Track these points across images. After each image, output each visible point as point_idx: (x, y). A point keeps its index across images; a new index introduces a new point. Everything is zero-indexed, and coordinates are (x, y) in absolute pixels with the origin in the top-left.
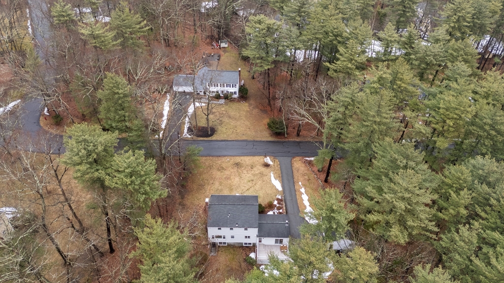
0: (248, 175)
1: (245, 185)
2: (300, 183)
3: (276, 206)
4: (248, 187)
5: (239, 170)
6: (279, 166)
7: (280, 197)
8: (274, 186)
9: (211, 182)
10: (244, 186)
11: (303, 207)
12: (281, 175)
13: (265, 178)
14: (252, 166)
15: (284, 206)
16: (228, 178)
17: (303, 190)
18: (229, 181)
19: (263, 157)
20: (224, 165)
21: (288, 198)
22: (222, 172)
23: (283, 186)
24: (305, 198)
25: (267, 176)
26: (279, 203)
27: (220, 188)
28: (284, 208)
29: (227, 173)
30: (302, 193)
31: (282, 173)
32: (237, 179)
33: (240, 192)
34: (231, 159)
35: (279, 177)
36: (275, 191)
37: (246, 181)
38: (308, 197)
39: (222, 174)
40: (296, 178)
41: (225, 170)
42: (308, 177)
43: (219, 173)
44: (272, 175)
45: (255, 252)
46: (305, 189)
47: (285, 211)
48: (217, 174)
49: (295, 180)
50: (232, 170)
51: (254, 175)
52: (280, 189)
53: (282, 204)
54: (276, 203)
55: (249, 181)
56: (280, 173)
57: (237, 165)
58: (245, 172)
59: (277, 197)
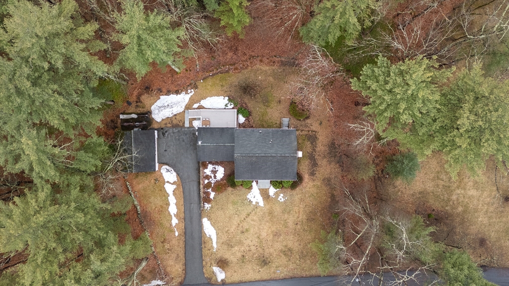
0: (248, 242)
1: (252, 223)
2: (177, 234)
3: (213, 190)
4: (249, 220)
5: (261, 251)
6: (204, 263)
7: (207, 206)
8: (213, 225)
9: (299, 227)
11: (177, 192)
12: (203, 246)
13: (224, 238)
14: (243, 262)
15: (202, 190)
16: (276, 234)
17: (175, 221)
18: (274, 229)
19: (228, 281)
20: (284, 260)
21: (195, 206)
22: (286, 246)
23: (201, 226)
24: (173, 209)
25: (222, 241)
26: (208, 194)
27: (286, 216)
28: (201, 187)
29: (279, 246)
30: (177, 216)
31: (201, 250)
32: (264, 234)
33: (258, 210)
34: (274, 273)
35: (205, 243)
36: (213, 216)
37: (252, 231)
38: (169, 210)
39: (285, 243)
40: (182, 244)
41: (281, 251)
42: (164, 246)
43: (290, 244)
44: (215, 245)
45: (239, 123)
46: (171, 225)
47: (201, 182)
48: (292, 243)
49: (183, 238)
50: (272, 250)
51: (240, 243)
52: (205, 221)
53: (205, 193)
54: (212, 195)
55: (247, 230)
56: (203, 250)
57: (264, 262)
58: (253, 248)
59: (210, 205)
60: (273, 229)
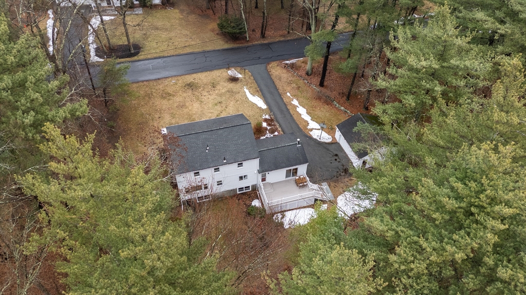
0: (212, 97)
1: (212, 111)
2: (288, 94)
3: (266, 129)
4: (217, 113)
5: (196, 93)
6: (252, 78)
7: (267, 117)
8: (254, 105)
9: (157, 116)
10: (211, 113)
11: (304, 124)
12: (258, 89)
13: (238, 96)
14: (213, 83)
15: (278, 126)
16: (182, 106)
17: (295, 102)
18: (185, 110)
19: (225, 70)
20: (170, 90)
21: (279, 116)
22: (169, 100)
23: (266, 102)
24: (302, 111)
25: (240, 94)
26: (269, 125)
27: (173, 122)
28: (279, 129)
29: (178, 99)
30: (295, 107)
31: (259, 86)
32: (196, 105)
34: (178, 80)
35: (258, 91)
36: (258, 110)
37: (210, 106)
38: (305, 110)
39: (171, 102)
40: (280, 88)
41: (174, 96)
42: (297, 85)
43: (165, 102)
44: (245, 90)
45: (258, 199)
46: (297, 100)
47: (281, 132)
48: (163, 104)
49: (280, 92)
50: (185, 95)
51: (221, 95)
52: (264, 106)
53: (274, 125)
54: (265, 125)
55: (216, 105)
56: (256, 86)
57: (191, 86)
58: (205, 93)
59: (264, 118)
60: (187, 110)
